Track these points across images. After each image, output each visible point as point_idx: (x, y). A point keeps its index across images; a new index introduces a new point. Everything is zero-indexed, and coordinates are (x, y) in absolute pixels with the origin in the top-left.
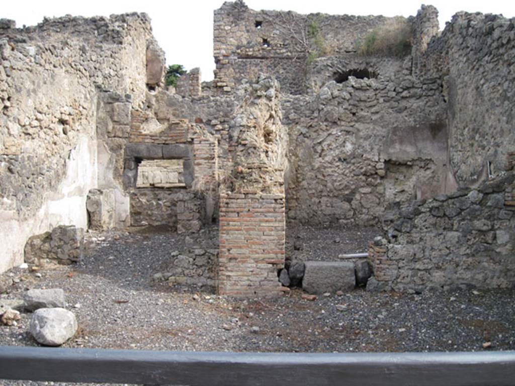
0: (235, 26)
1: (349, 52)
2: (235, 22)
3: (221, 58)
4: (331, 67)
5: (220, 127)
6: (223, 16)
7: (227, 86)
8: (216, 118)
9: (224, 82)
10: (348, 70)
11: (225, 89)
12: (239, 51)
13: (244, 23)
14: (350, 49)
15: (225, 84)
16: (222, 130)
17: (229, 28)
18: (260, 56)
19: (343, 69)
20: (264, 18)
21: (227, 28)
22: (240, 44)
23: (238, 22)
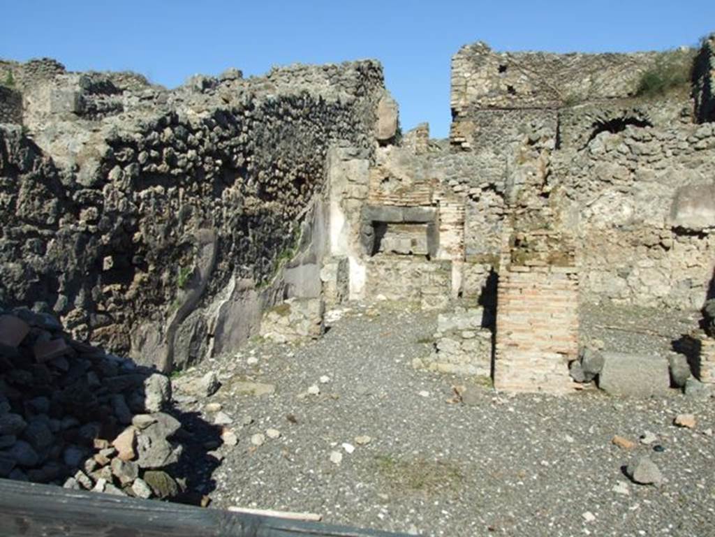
0: (476, 72)
1: (611, 98)
2: (476, 68)
3: (460, 109)
4: (590, 116)
5: (458, 188)
6: (463, 61)
7: (465, 141)
8: (455, 178)
9: (462, 137)
10: (610, 120)
11: (464, 145)
12: (480, 101)
13: (486, 69)
14: (613, 94)
15: (462, 139)
16: (461, 191)
17: (469, 74)
18: (504, 106)
19: (606, 119)
20: (510, 61)
21: (467, 75)
22: (481, 93)
23: (479, 68)
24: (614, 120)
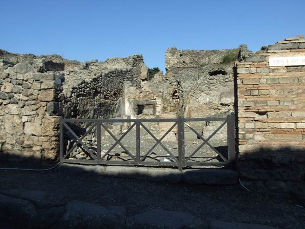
0: (173, 57)
1: (215, 64)
2: (173, 55)
3: (168, 68)
4: (207, 70)
6: (168, 53)
9: (169, 77)
10: (214, 71)
12: (174, 66)
13: (176, 55)
14: (215, 63)
18: (182, 67)
19: (212, 71)
20: (183, 53)
21: (170, 57)
22: (175, 63)
23: (174, 55)
24: (215, 71)
